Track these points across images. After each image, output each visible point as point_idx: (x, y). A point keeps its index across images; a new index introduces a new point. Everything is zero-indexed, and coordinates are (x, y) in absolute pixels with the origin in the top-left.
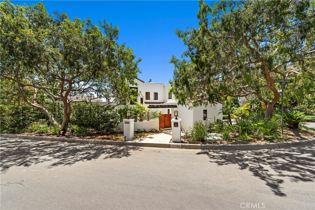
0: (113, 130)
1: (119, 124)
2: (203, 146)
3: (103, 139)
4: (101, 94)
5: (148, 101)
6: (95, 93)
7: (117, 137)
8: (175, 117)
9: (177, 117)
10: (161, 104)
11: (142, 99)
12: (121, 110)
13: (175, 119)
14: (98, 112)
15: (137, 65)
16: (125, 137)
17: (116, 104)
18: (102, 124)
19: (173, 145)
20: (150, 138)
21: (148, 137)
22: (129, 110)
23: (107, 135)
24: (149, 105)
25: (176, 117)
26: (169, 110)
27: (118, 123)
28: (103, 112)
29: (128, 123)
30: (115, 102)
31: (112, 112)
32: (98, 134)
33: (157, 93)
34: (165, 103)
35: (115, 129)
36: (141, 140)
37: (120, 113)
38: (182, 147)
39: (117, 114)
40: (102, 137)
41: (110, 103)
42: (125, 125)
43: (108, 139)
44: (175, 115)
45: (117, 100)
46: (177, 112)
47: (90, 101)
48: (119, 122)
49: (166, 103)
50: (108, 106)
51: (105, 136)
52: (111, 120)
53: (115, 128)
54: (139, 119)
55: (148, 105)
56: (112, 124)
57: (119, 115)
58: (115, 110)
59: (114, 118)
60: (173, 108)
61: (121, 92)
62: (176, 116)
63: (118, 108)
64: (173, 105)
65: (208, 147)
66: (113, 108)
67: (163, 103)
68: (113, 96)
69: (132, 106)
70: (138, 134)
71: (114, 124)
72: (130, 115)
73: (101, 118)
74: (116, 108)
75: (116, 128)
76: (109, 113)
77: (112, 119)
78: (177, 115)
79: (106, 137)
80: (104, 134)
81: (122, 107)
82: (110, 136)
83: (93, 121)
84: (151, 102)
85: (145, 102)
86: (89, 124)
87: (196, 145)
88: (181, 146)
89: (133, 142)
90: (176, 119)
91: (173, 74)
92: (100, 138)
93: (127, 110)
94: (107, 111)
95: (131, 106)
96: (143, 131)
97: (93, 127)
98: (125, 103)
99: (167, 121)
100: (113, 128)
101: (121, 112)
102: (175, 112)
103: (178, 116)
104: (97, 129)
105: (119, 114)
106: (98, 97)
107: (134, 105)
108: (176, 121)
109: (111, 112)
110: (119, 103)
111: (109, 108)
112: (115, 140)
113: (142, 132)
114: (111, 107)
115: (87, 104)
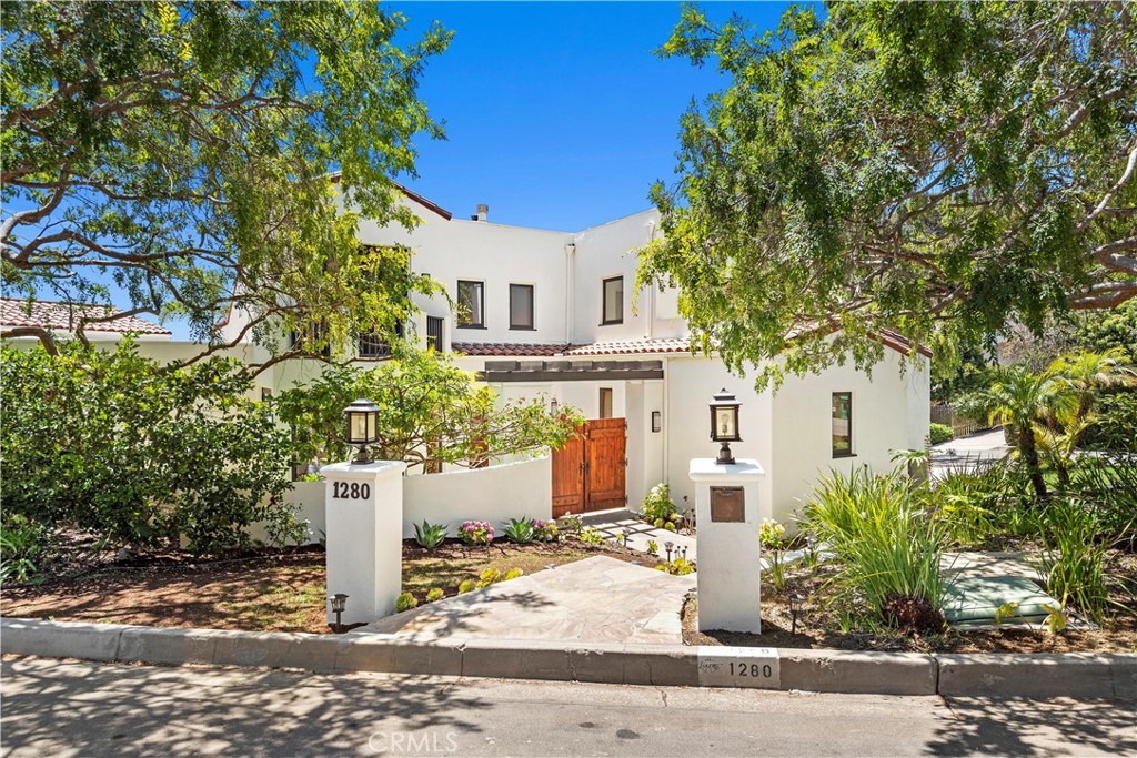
0: (244, 536)
1: (286, 493)
2: (950, 668)
3: (160, 612)
4: (158, 284)
5: (471, 336)
6: (119, 278)
7: (266, 599)
8: (719, 445)
9: (732, 445)
10: (558, 357)
11: (435, 325)
12: (298, 394)
13: (720, 462)
14: (129, 413)
15: (419, 78)
16: (341, 598)
17: (263, 356)
18: (160, 494)
19: (714, 663)
20: (523, 600)
21: (505, 598)
22: (362, 393)
23: (199, 578)
24: (488, 365)
25: (726, 449)
26: (605, 394)
27: (281, 485)
28: (173, 413)
29: (361, 491)
30: (257, 339)
31: (233, 410)
32: (133, 569)
33: (532, 287)
34: (583, 350)
35: (256, 532)
36: (455, 622)
37: (290, 413)
38: (791, 678)
39: (271, 425)
40: (149, 597)
41: (224, 347)
42: (332, 504)
43: (199, 613)
44: (720, 433)
45: (268, 328)
46: (736, 407)
47: (80, 332)
48: (288, 477)
49: (589, 350)
50: (206, 367)
51: (178, 593)
52: (230, 467)
53: (257, 519)
54: (425, 455)
55: (479, 363)
56: (239, 491)
57: (283, 427)
58: (253, 396)
59: (246, 455)
60: (638, 382)
61: (302, 270)
62: (725, 440)
63: (278, 380)
64: (636, 364)
65: (990, 680)
66: (244, 380)
67: (565, 349)
68: (242, 301)
69: (378, 368)
70: (424, 562)
71: (248, 493)
72: (372, 435)
73: (153, 454)
74: (264, 380)
75: (265, 522)
76: (215, 416)
77: (233, 457)
78: (731, 433)
79: (181, 598)
80: (169, 572)
81: (309, 374)
82: (215, 587)
83: (90, 475)
84: (492, 341)
85: (454, 346)
86: (63, 499)
87: (885, 657)
88: (776, 669)
89: (400, 638)
90: (727, 460)
91: (678, 146)
92: (139, 609)
93: (347, 398)
94: (200, 400)
95: (368, 366)
96: (454, 534)
97: (89, 520)
98: (326, 351)
99: (599, 465)
100: (244, 522)
101: (298, 410)
102: (719, 413)
103: (737, 438)
104: (125, 533)
105: (283, 419)
106: (140, 305)
107: (389, 364)
108: (726, 477)
109: (223, 407)
110: (284, 346)
111: (209, 381)
112: (254, 625)
113: (449, 541)
114: (231, 374)
115: (52, 352)
